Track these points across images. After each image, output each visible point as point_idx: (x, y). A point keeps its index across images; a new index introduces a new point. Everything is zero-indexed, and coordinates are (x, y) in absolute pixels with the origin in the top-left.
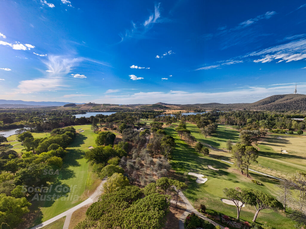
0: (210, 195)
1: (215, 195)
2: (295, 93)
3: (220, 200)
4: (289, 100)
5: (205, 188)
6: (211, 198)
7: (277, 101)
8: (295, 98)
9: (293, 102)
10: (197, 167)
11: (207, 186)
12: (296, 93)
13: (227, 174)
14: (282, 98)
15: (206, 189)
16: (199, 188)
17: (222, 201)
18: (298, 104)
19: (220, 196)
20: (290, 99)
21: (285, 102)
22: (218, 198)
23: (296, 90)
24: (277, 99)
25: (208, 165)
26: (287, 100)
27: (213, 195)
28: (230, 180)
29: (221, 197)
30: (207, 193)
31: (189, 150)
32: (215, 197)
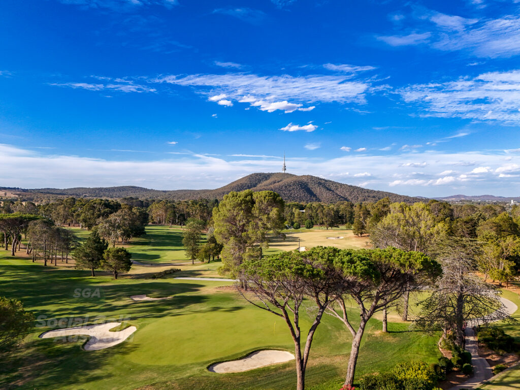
0: (160, 370)
1: (178, 364)
2: (283, 172)
3: (208, 373)
4: (277, 184)
5: (127, 357)
6: (164, 379)
7: (260, 184)
8: (285, 180)
9: (284, 188)
10: (83, 310)
11: (135, 347)
12: (286, 172)
13: (199, 299)
14: (266, 179)
15: (133, 358)
16: (97, 366)
17: (214, 372)
18: (290, 191)
19: (200, 361)
20: (278, 182)
21: (272, 186)
22: (196, 370)
23: (285, 166)
24: (260, 181)
25: (131, 297)
26: (275, 182)
27: (169, 367)
28: (215, 309)
29: (206, 360)
30: (144, 369)
31: (46, 276)
32: (184, 368)
